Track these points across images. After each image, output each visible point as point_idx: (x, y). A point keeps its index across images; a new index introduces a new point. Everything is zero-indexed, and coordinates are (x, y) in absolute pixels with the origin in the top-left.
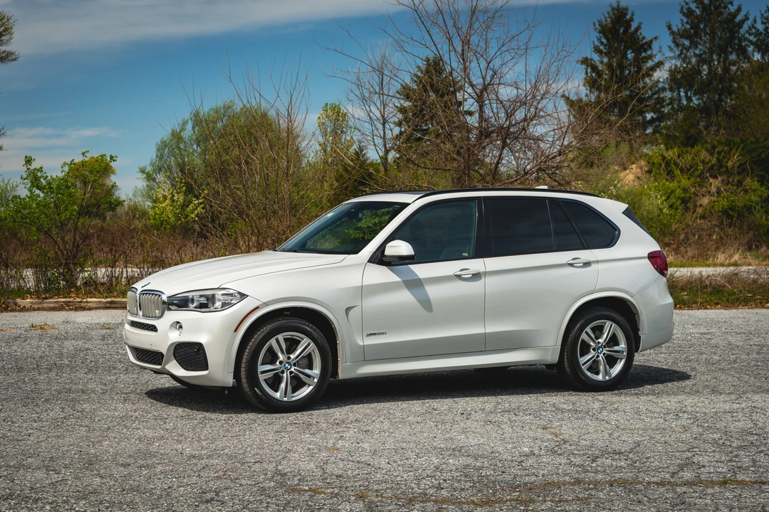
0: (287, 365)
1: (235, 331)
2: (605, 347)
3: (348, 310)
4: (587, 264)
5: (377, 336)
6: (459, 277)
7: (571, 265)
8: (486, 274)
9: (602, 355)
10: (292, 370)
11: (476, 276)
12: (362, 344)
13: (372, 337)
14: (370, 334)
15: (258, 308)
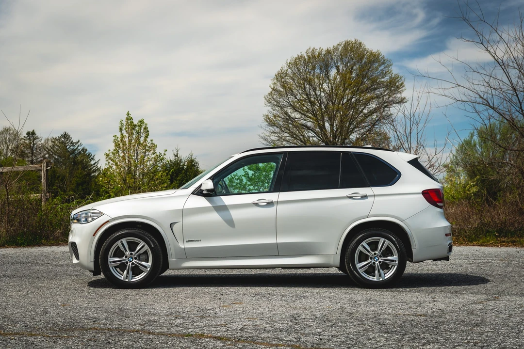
0: (130, 259)
1: (94, 235)
2: (380, 256)
3: (171, 225)
4: (364, 197)
5: (194, 242)
6: (256, 204)
7: (351, 198)
8: (277, 202)
9: (378, 262)
10: (133, 262)
11: (270, 204)
12: (183, 247)
13: (190, 242)
14: (189, 241)
15: (108, 221)
